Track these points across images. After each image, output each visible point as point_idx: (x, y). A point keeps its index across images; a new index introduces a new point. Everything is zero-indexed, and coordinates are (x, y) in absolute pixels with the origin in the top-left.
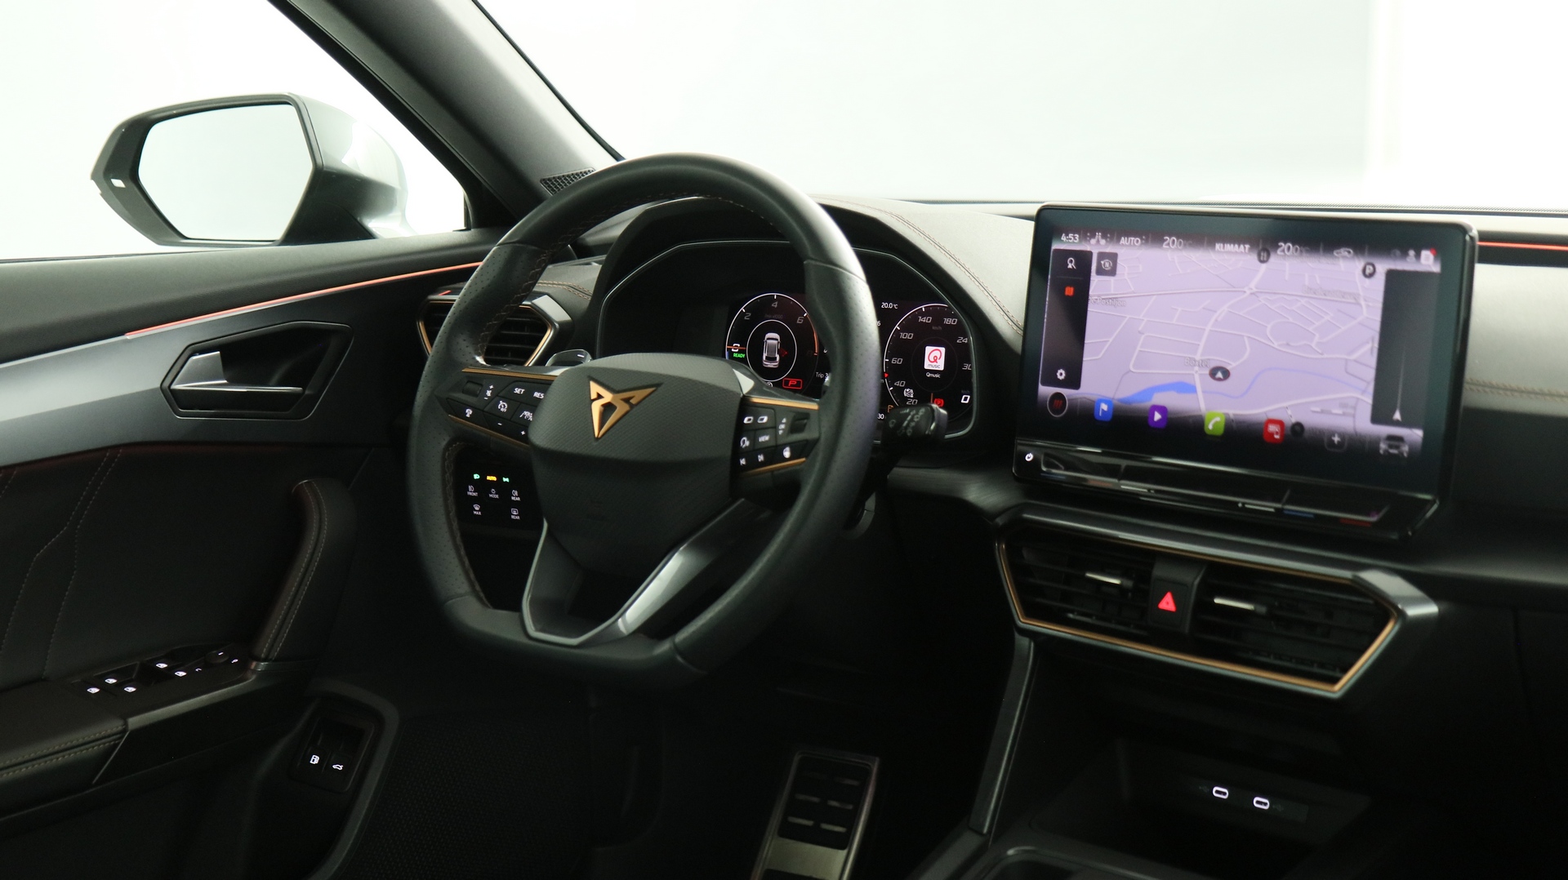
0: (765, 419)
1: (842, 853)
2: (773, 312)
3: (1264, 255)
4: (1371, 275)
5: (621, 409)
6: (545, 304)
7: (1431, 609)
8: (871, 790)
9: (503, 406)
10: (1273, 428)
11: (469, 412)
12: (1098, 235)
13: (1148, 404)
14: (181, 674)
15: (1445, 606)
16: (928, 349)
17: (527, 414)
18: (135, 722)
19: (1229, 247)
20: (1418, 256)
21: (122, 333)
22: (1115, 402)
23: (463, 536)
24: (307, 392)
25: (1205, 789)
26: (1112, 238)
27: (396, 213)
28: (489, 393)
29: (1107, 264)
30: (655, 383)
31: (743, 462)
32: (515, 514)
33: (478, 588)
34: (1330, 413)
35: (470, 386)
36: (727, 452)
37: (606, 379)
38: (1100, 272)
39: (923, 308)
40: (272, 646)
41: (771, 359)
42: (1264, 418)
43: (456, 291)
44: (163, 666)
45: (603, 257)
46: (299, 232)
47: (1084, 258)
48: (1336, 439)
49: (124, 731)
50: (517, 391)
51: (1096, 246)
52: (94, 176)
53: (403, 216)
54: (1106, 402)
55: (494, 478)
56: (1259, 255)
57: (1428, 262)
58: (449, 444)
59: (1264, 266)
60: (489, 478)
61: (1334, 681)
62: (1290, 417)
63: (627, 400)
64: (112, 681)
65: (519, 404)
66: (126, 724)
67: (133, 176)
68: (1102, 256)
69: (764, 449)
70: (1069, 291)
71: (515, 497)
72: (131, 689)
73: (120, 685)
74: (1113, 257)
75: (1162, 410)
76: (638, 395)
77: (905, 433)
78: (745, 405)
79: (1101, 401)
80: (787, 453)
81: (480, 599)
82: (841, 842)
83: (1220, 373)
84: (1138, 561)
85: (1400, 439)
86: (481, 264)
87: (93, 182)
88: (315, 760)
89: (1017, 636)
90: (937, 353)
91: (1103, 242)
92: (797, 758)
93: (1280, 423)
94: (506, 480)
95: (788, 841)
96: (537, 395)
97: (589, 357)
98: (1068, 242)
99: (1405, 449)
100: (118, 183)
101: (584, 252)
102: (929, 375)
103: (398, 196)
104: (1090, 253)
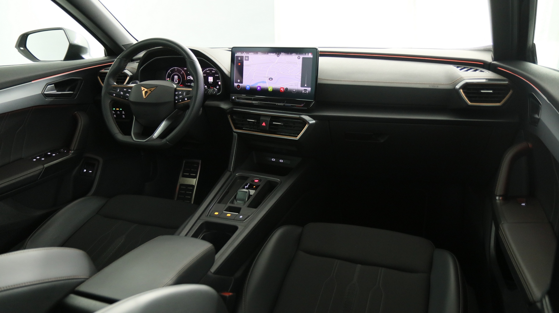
0: (181, 93)
1: (195, 179)
2: (176, 71)
3: (278, 55)
4: (299, 58)
5: (149, 92)
6: (126, 71)
7: (314, 122)
8: (200, 167)
9: (122, 93)
10: (282, 89)
11: (114, 95)
12: (245, 53)
13: (257, 86)
14: (54, 155)
15: (316, 121)
16: (209, 78)
17: (128, 95)
18: (46, 166)
19: (271, 54)
20: (308, 54)
21: (31, 81)
22: (250, 86)
23: (116, 121)
24: (75, 93)
25: (271, 159)
26: (247, 53)
27: (88, 54)
28: (118, 90)
29: (247, 58)
30: (156, 86)
31: (176, 102)
32: (124, 116)
33: (121, 132)
34: (292, 86)
35: (114, 89)
36: (173, 100)
37: (145, 86)
38: (246, 60)
39: (207, 69)
40: (74, 147)
41: (176, 81)
42: (280, 87)
43: (108, 69)
44: (49, 153)
45: (139, 61)
46: (67, 58)
47: (242, 57)
48: (294, 91)
49: (44, 168)
50: (125, 90)
51: (244, 55)
52: (16, 47)
53: (90, 54)
54: (248, 86)
55: (118, 109)
56: (277, 55)
57: (310, 56)
58: (110, 102)
59: (278, 57)
60: (117, 109)
61: (297, 136)
62: (285, 87)
63: (150, 90)
64: (38, 158)
65: (125, 92)
66: (44, 166)
67: (25, 47)
68: (246, 57)
69: (181, 99)
70: (239, 64)
71: (123, 113)
72: (43, 159)
73: (40, 158)
74: (248, 57)
75: (260, 87)
76: (153, 89)
77: (209, 94)
78: (176, 90)
79: (247, 86)
80: (186, 99)
81: (122, 134)
82: (195, 177)
83: (271, 79)
84: (257, 117)
85: (306, 90)
86: (113, 63)
87: (16, 48)
88: (85, 170)
89: (234, 133)
90: (211, 78)
91: (246, 54)
92: (184, 162)
93: (283, 88)
94: (121, 109)
95: (184, 178)
96: (129, 90)
97: (139, 82)
98: (238, 54)
99: (307, 92)
100: (22, 48)
101: (133, 61)
102: (210, 83)
103: (88, 50)
104: (243, 56)
